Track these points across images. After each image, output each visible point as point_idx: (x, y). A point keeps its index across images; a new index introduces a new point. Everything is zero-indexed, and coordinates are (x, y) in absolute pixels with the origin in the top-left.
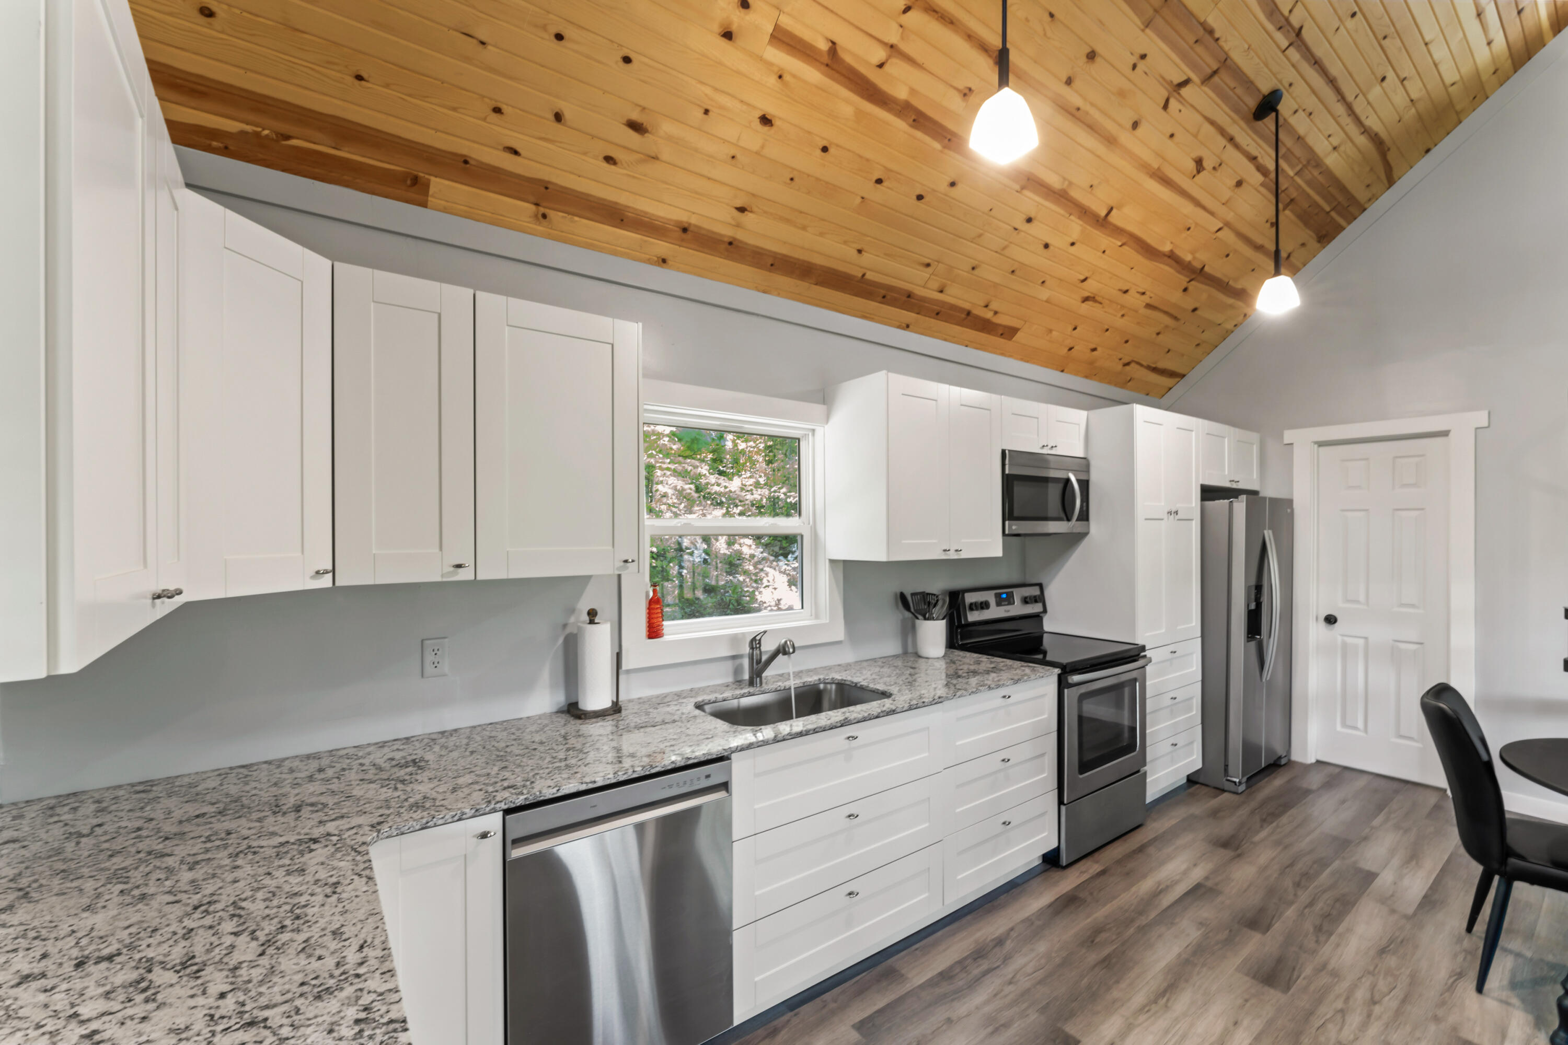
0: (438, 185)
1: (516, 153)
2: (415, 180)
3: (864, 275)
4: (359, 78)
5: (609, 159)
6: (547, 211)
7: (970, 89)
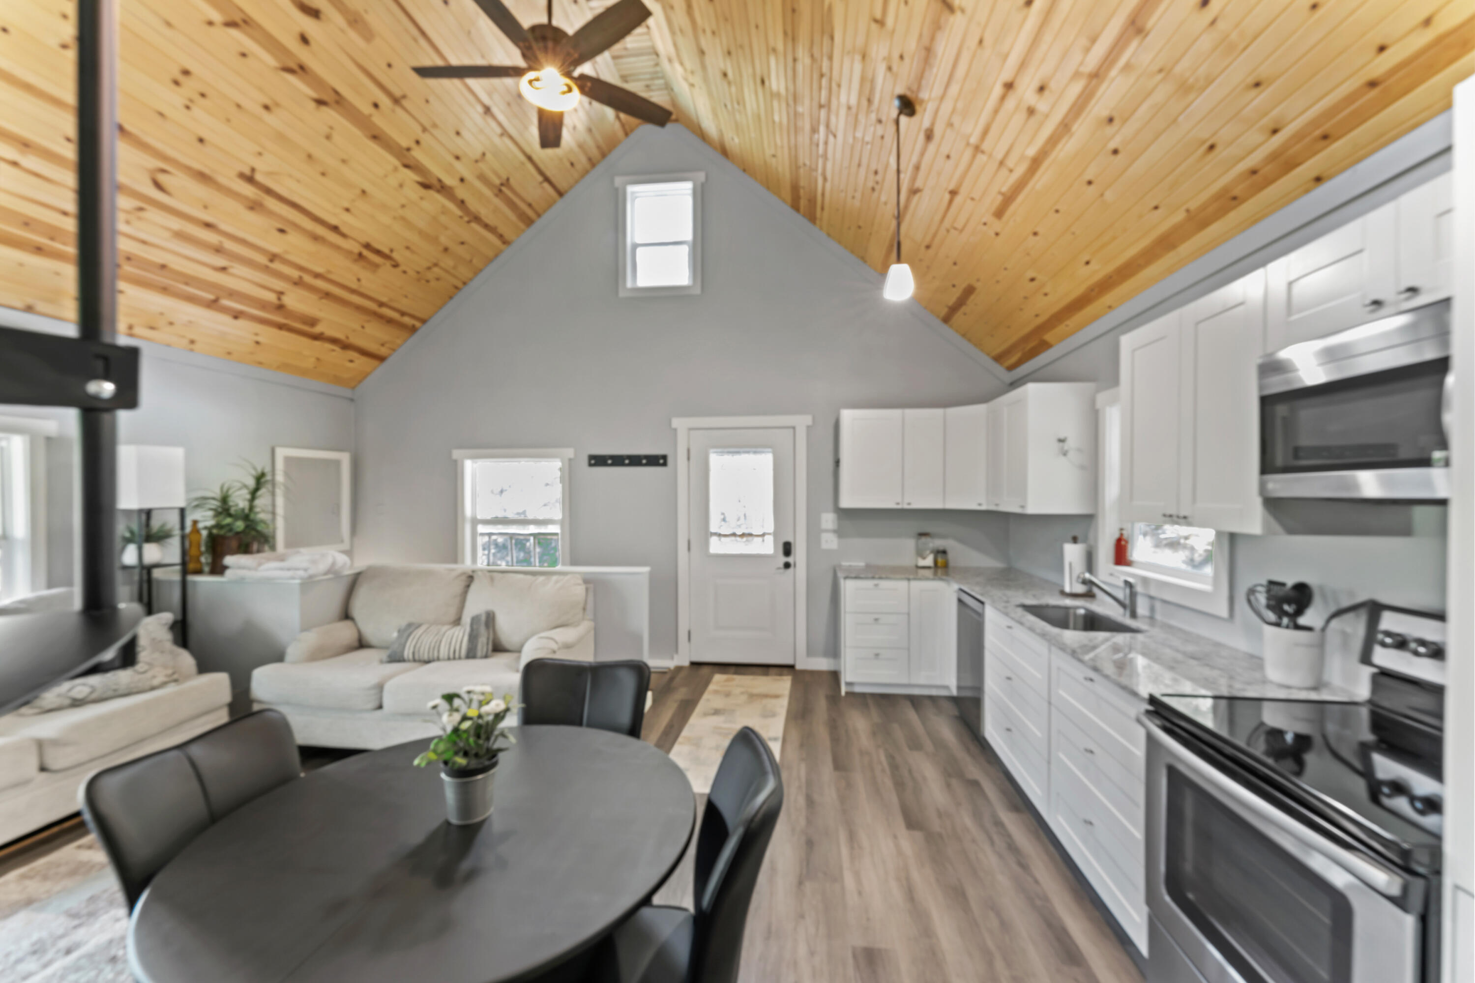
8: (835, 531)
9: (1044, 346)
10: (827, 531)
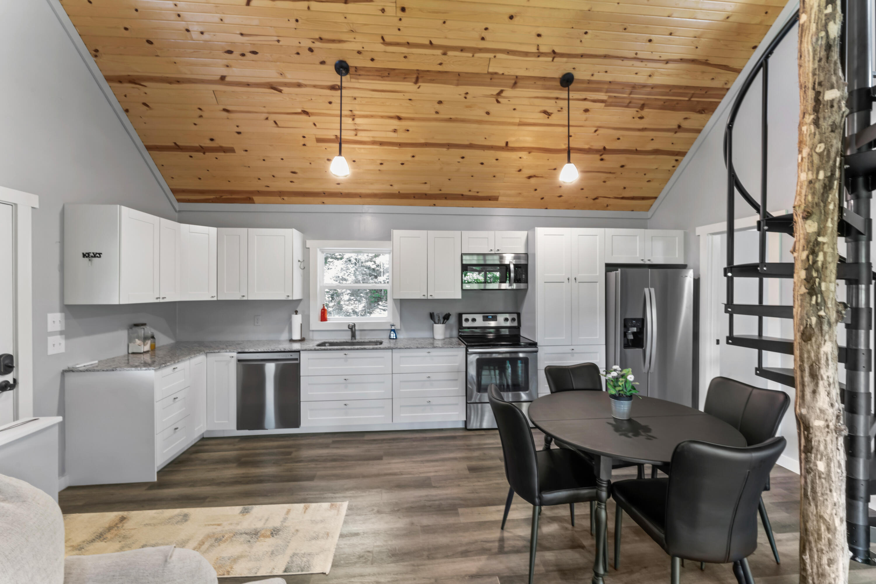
0: (255, 198)
1: (268, 187)
2: (250, 198)
3: (399, 192)
4: (229, 181)
5: (291, 182)
6: (284, 198)
7: (395, 129)
8: (61, 333)
9: (250, 200)
10: (53, 334)
